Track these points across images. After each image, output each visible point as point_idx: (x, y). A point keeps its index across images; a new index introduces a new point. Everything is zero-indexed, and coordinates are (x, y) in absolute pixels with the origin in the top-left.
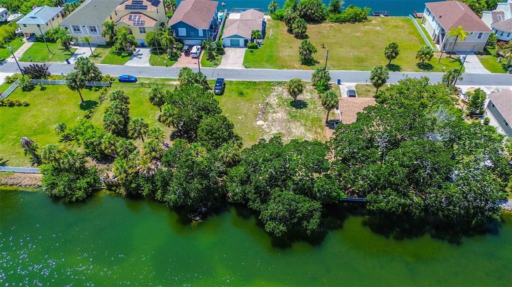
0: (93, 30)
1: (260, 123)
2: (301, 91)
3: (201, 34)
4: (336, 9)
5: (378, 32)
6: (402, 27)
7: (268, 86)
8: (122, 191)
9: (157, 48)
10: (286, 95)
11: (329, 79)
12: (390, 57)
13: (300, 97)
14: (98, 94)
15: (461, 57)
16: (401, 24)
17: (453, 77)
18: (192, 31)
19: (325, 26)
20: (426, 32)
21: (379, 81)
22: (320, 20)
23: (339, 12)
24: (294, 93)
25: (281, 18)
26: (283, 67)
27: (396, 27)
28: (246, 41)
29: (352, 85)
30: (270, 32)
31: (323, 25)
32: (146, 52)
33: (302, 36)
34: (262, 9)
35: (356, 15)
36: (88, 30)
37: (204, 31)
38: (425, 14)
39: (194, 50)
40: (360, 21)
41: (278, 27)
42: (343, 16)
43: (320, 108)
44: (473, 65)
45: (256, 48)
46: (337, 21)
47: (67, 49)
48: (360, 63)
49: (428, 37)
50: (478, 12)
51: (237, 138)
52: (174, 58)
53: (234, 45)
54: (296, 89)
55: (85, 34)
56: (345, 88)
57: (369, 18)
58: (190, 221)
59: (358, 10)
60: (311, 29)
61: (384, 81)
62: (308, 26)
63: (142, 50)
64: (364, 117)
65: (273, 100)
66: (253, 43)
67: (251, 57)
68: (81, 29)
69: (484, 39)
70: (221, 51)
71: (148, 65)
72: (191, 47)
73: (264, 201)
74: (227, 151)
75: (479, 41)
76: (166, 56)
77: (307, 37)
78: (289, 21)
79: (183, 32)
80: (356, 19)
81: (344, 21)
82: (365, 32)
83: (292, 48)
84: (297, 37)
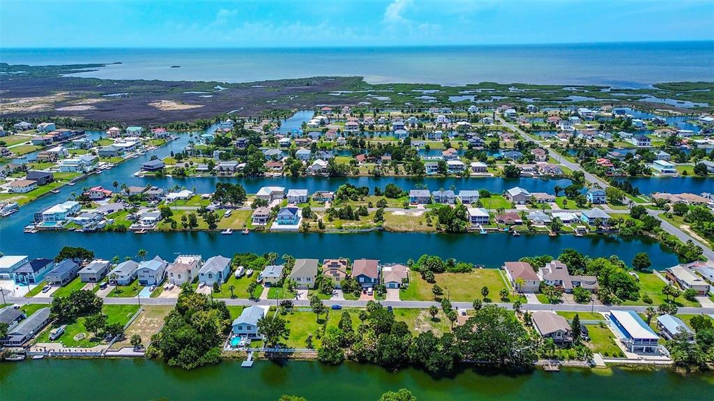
0: (309, 279)
1: (417, 329)
2: (437, 311)
3: (373, 281)
4: (451, 264)
5: (478, 279)
6: (493, 276)
7: (417, 310)
8: (356, 359)
9: (346, 289)
10: (428, 315)
11: (451, 306)
12: (485, 295)
13: (436, 316)
14: (325, 315)
15: (526, 295)
16: (493, 273)
17: (517, 306)
18: (367, 279)
19: (446, 275)
20: (507, 279)
21: (477, 306)
22: (442, 271)
23: (453, 266)
24: (433, 314)
25: (417, 270)
26: (423, 300)
27: (490, 276)
28: (399, 285)
29: (465, 310)
30: (411, 279)
31: (444, 274)
32: (340, 292)
33: (432, 281)
34: (405, 264)
35: (465, 268)
36: (305, 279)
37: (375, 279)
38: (505, 268)
39: (370, 290)
40: (467, 272)
41: (415, 275)
42: (456, 269)
43: (448, 321)
44: (532, 299)
45: (405, 288)
46: (453, 271)
47: (292, 291)
48: (468, 297)
49: (508, 282)
50: (536, 270)
51: (410, 332)
52: (358, 295)
53: (392, 287)
54: (434, 311)
55: (304, 282)
56: (460, 311)
57: (473, 269)
58: (392, 371)
59: (465, 265)
60: (437, 276)
61: (480, 306)
62: (435, 275)
63: (337, 291)
64: (469, 322)
65: (421, 318)
66: (403, 287)
67: (402, 294)
68: (302, 279)
69: (537, 285)
70: (385, 291)
71: (343, 299)
72: (367, 288)
73: (427, 358)
74: (406, 338)
75: (534, 285)
76: (352, 294)
77: (435, 282)
78: (423, 273)
79: (362, 280)
80: (464, 271)
81: (458, 271)
82: (471, 279)
83: (427, 289)
84: (428, 282)
